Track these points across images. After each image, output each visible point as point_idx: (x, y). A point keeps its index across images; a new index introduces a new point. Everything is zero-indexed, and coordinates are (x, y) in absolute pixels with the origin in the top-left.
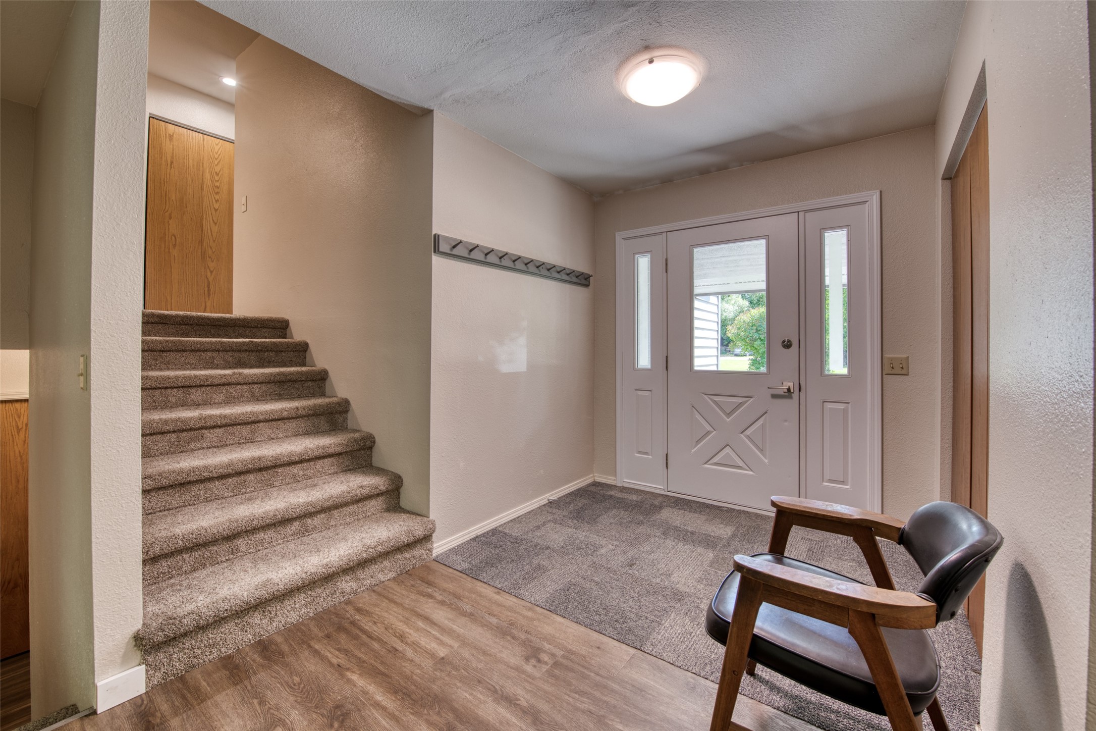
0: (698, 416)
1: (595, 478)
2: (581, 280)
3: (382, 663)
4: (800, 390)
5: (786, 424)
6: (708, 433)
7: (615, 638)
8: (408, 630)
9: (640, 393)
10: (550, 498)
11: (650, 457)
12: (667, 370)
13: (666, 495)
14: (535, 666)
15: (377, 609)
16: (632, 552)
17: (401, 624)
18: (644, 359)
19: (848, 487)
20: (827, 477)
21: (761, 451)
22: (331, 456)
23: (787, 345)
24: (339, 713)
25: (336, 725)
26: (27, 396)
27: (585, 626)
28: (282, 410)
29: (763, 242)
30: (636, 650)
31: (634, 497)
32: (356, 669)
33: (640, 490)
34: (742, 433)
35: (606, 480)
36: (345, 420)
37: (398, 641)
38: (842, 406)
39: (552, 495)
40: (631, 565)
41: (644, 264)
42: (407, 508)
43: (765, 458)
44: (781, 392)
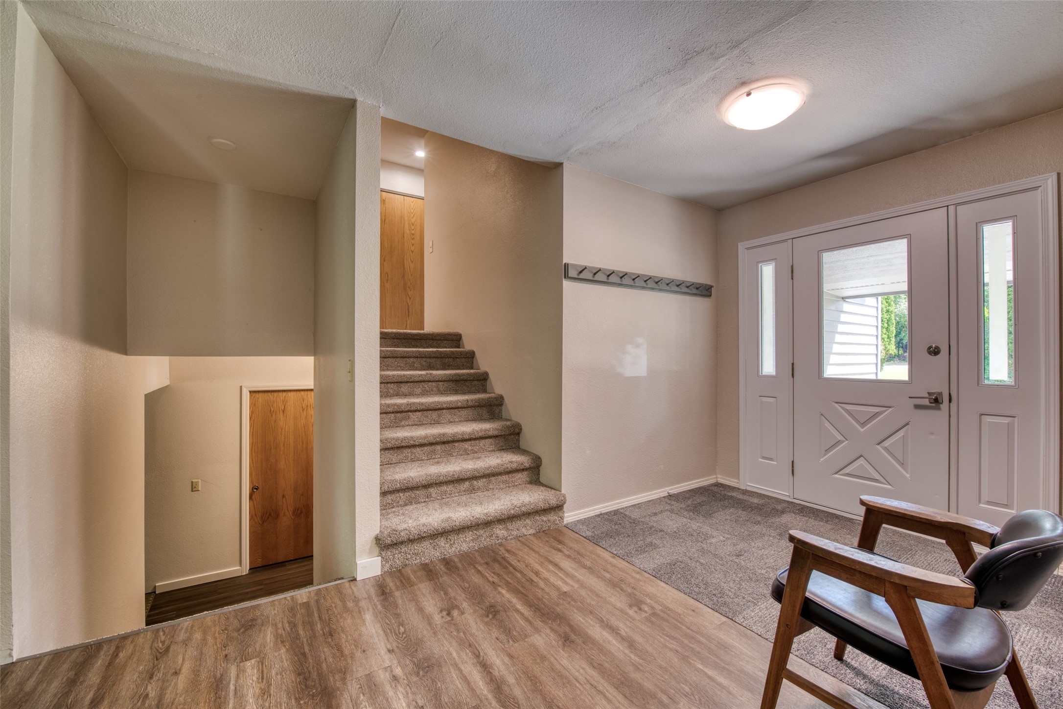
0: (827, 425)
1: (718, 479)
2: (703, 291)
3: (522, 587)
4: (950, 401)
5: (933, 437)
6: (839, 442)
7: (710, 606)
8: (541, 570)
9: (764, 399)
10: (669, 492)
11: (775, 463)
12: (793, 377)
13: (792, 502)
14: (636, 612)
15: (520, 552)
16: (742, 546)
17: (537, 565)
18: (769, 366)
19: (1013, 512)
20: (985, 496)
21: (902, 464)
22: (490, 437)
23: (934, 351)
24: (493, 610)
25: (491, 616)
26: (312, 387)
27: (684, 593)
28: (457, 401)
29: (904, 242)
30: (727, 619)
31: (756, 501)
32: (504, 586)
33: (764, 495)
34: (879, 444)
35: (729, 482)
36: (500, 411)
37: (534, 575)
38: (1006, 420)
39: (672, 489)
40: (738, 556)
41: (768, 272)
42: (545, 483)
43: (907, 473)
44: (926, 402)
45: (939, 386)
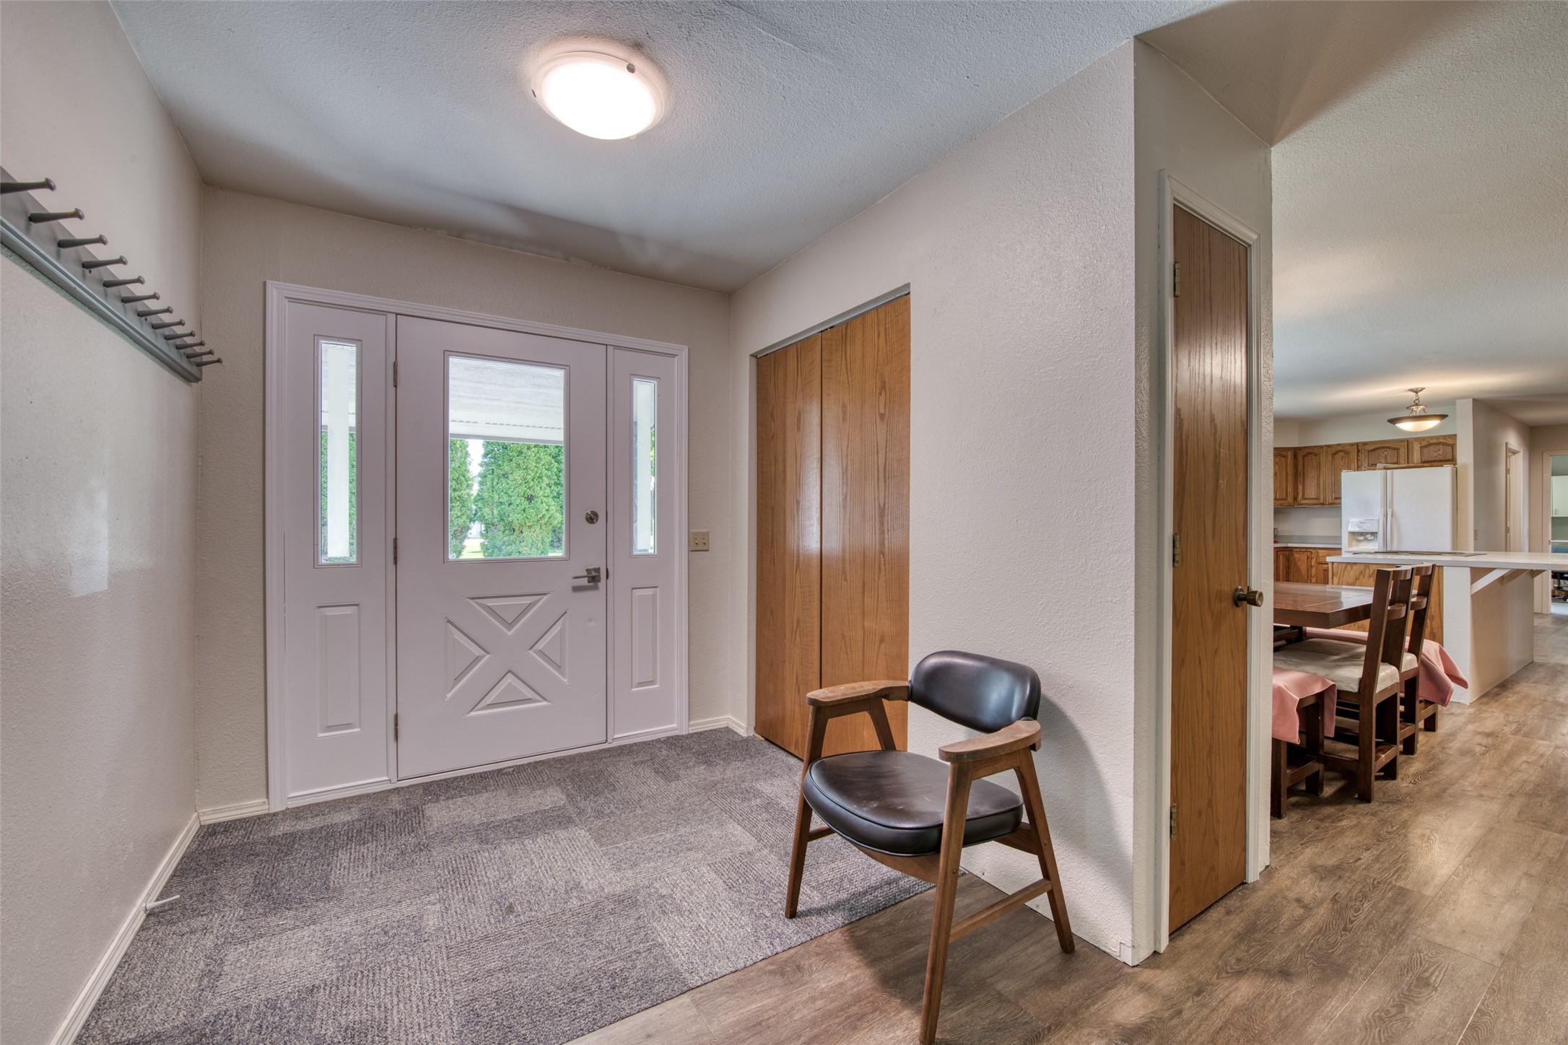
0: (457, 635)
1: (203, 819)
4: (607, 578)
5: (591, 624)
6: (478, 659)
7: (646, 1005)
9: (330, 612)
10: (147, 907)
11: (357, 730)
12: (396, 563)
13: (397, 789)
16: (480, 893)
18: (338, 546)
19: (657, 686)
20: (636, 680)
21: (559, 667)
23: (592, 518)
27: (589, 1032)
29: (561, 372)
30: (685, 995)
34: (531, 648)
35: (239, 812)
38: (650, 592)
39: (148, 897)
40: (510, 909)
41: (339, 359)
43: (564, 677)
44: (584, 582)
45: (596, 562)
